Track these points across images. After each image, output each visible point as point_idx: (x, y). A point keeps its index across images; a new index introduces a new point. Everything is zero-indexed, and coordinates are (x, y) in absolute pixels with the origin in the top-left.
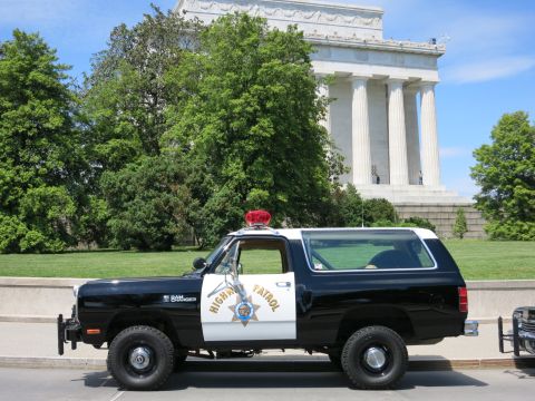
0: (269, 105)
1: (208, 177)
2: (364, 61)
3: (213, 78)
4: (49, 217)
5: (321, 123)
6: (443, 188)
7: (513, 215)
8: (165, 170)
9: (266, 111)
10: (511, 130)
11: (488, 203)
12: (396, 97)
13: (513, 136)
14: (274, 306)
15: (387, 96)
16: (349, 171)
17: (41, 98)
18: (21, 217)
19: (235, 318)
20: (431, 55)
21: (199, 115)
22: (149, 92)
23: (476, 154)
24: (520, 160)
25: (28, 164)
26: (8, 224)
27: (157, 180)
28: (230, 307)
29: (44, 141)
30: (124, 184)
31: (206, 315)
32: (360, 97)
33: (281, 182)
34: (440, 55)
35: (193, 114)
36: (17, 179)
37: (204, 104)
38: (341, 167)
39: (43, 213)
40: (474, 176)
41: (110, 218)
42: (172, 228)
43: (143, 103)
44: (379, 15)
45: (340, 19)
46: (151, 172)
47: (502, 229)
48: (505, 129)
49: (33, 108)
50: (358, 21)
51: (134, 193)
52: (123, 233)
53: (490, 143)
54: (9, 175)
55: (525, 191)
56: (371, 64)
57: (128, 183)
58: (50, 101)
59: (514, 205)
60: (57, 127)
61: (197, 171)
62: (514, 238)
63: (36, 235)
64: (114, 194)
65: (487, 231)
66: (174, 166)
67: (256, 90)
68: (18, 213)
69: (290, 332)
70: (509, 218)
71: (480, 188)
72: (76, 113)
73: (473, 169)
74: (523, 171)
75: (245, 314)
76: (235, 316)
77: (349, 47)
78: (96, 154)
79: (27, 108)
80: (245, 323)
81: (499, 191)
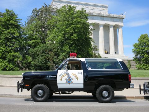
0: (76, 30)
1: (59, 50)
2: (103, 20)
3: (61, 23)
4: (15, 61)
5: (91, 36)
6: (124, 55)
7: (144, 63)
8: (47, 48)
9: (75, 32)
10: (143, 39)
11: (137, 59)
12: (111, 30)
13: (144, 41)
14: (77, 79)
15: (109, 30)
16: (98, 50)
17: (13, 28)
18: (7, 61)
19: (66, 82)
20: (121, 18)
21: (57, 33)
22: (43, 27)
23: (133, 45)
24: (146, 47)
25: (9, 46)
26: (3, 63)
27: (45, 51)
28: (65, 79)
29: (14, 40)
30: (36, 52)
31: (58, 81)
32: (101, 30)
33: (80, 52)
34: (124, 18)
35: (55, 33)
36: (6, 50)
37: (58, 30)
38: (96, 49)
39: (13, 60)
40: (133, 52)
41: (32, 61)
42: (49, 64)
43: (41, 30)
44: (107, 7)
45: (96, 8)
46: (43, 48)
47: (141, 66)
48: (142, 39)
49: (11, 31)
50: (101, 9)
51: (38, 54)
52: (35, 65)
53: (138, 43)
54: (4, 49)
55: (147, 56)
56: (105, 21)
57: (37, 51)
58: (16, 29)
59: (144, 60)
60: (17, 36)
61: (56, 48)
62: (144, 69)
63: (11, 66)
64: (33, 55)
65: (137, 67)
66: (50, 47)
67: (73, 26)
68: (6, 60)
69: (82, 86)
70: (143, 63)
71: (135, 55)
72: (23, 33)
73: (133, 50)
74: (147, 50)
75: (69, 81)
76: (67, 81)
77: (99, 16)
78: (28, 44)
79: (9, 31)
80: (69, 84)
81: (140, 56)
